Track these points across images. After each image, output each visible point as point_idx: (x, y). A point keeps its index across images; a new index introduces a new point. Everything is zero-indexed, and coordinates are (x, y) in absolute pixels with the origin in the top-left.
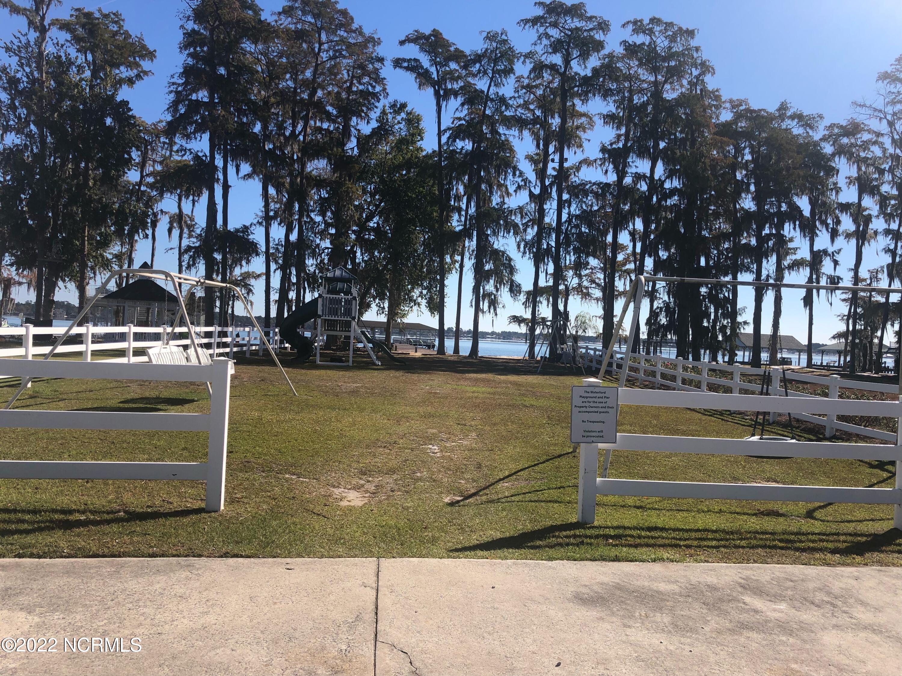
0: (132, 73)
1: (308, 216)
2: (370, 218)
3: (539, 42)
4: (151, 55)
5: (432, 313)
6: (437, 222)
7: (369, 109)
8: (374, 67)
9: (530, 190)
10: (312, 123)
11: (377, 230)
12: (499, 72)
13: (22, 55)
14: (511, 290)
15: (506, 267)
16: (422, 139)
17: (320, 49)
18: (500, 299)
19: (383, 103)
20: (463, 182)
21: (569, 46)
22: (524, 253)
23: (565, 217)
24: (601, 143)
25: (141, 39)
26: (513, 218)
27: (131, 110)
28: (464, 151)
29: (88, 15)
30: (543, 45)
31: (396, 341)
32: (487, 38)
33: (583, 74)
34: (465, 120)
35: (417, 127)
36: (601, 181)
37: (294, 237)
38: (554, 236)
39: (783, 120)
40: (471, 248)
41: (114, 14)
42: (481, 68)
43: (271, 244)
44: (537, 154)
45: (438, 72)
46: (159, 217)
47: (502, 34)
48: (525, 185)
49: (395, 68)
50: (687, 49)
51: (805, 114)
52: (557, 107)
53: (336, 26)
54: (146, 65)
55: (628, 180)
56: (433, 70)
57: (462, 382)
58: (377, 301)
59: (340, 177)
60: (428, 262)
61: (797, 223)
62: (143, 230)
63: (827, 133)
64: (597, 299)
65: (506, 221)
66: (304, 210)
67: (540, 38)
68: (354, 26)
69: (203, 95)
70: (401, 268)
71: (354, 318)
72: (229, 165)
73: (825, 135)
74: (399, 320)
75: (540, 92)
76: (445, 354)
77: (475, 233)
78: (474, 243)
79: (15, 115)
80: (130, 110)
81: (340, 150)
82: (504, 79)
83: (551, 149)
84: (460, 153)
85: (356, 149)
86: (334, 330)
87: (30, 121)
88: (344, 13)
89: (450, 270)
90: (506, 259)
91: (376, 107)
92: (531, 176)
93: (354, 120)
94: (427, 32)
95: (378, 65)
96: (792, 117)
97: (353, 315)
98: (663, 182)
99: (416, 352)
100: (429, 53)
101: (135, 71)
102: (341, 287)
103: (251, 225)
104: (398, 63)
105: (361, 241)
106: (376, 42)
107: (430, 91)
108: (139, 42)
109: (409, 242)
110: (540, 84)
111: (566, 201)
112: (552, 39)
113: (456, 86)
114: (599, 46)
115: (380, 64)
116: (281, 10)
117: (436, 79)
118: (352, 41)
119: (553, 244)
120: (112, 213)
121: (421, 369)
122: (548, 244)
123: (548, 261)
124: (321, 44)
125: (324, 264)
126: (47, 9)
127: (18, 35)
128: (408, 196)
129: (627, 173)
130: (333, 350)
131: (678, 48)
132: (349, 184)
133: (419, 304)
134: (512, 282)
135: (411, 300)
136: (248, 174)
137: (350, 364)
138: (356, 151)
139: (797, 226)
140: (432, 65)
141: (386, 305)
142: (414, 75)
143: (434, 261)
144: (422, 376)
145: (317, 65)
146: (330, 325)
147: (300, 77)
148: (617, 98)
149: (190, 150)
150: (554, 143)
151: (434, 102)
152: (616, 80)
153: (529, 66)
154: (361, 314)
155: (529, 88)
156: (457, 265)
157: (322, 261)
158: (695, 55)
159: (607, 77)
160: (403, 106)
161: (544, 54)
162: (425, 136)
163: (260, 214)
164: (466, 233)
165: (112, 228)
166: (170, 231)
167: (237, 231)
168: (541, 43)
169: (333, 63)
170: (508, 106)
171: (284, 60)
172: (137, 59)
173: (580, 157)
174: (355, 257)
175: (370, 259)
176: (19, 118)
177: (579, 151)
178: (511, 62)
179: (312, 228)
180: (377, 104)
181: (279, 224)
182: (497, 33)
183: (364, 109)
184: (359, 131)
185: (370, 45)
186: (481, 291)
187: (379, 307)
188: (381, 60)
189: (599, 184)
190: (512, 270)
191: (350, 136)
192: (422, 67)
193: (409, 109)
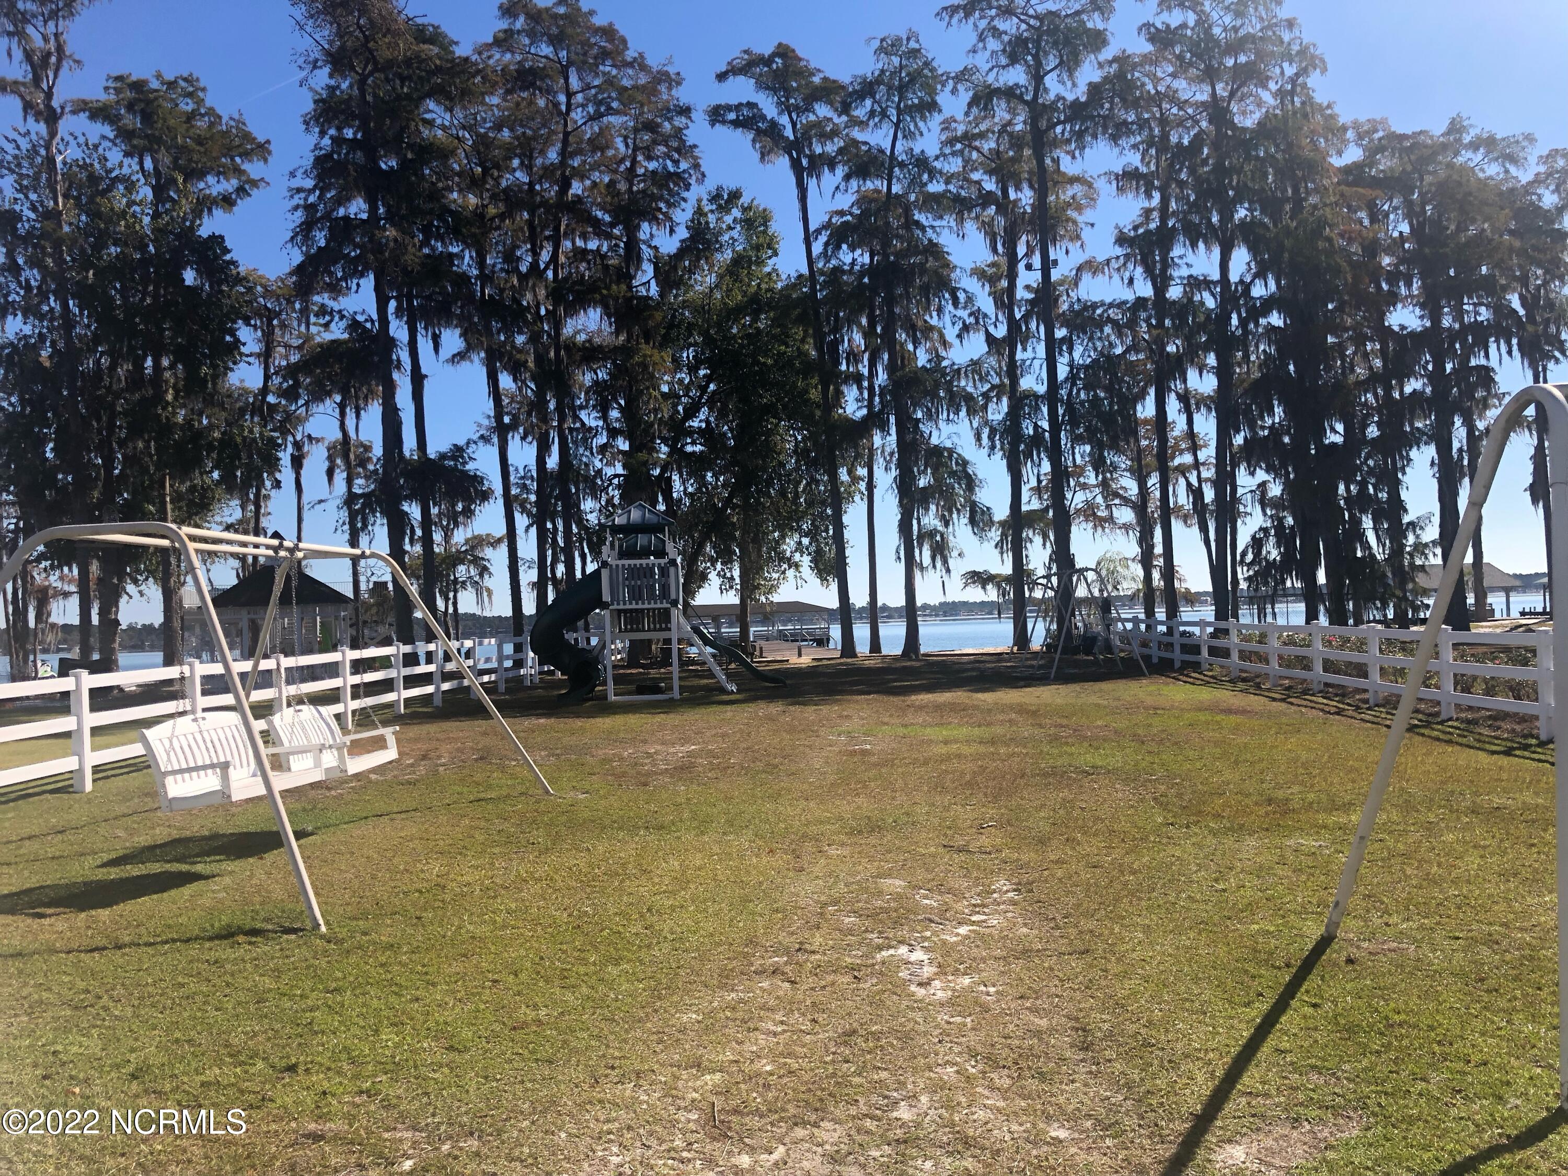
0: (228, 185)
1: (576, 418)
2: (691, 412)
3: (981, 45)
4: (262, 150)
5: (823, 579)
6: (818, 406)
7: (670, 205)
8: (673, 127)
9: (987, 331)
10: (568, 244)
11: (707, 434)
12: (911, 109)
13: (24, 171)
14: (973, 522)
15: (960, 479)
16: (776, 254)
17: (569, 105)
18: (952, 542)
19: (697, 193)
20: (859, 325)
21: (1038, 47)
22: (993, 447)
23: (1062, 372)
24: (1117, 227)
25: (240, 122)
26: (963, 383)
27: (229, 251)
28: (857, 268)
29: (139, 86)
30: (988, 53)
31: (758, 637)
32: (881, 50)
33: (1070, 97)
34: (851, 214)
35: (765, 232)
36: (1124, 298)
37: (552, 462)
38: (1045, 409)
39: (1457, 153)
40: (888, 450)
41: (185, 80)
42: (876, 107)
43: (512, 479)
44: (993, 265)
45: (794, 125)
46: (306, 448)
47: (908, 39)
48: (977, 322)
49: (713, 125)
50: (1269, 27)
51: (1498, 137)
52: (1027, 166)
53: (595, 58)
54: (254, 169)
55: (1174, 292)
56: (784, 120)
57: (910, 718)
58: (719, 566)
59: (628, 340)
60: (808, 484)
61: (1515, 341)
62: (271, 474)
63: (1542, 169)
64: (1126, 527)
65: (949, 391)
66: (567, 408)
67: (981, 38)
68: (630, 54)
69: (357, 208)
70: (757, 501)
71: (675, 603)
72: (419, 337)
73: (1537, 174)
74: (763, 599)
75: (988, 145)
76: (855, 656)
77: (892, 419)
78: (893, 438)
79: (19, 283)
80: (227, 251)
81: (623, 287)
82: (921, 124)
83: (1021, 250)
84: (851, 272)
85: (653, 282)
86: (638, 630)
87: (48, 292)
88: (608, 32)
89: (850, 495)
90: (957, 464)
91: (685, 200)
92: (986, 304)
93: (645, 228)
94: (767, 51)
95: (680, 121)
96: (1474, 146)
97: (673, 596)
98: (1247, 287)
99: (800, 655)
100: (775, 91)
101: (234, 182)
102: (646, 543)
103: (468, 443)
104: (717, 115)
105: (679, 458)
106: (674, 81)
107: (783, 162)
108: (237, 128)
109: (769, 450)
110: (988, 131)
111: (1063, 339)
112: (1006, 38)
113: (831, 148)
114: (1098, 40)
115: (684, 120)
116: (490, 40)
117: (792, 138)
118: (626, 82)
119: (1045, 425)
120: (210, 448)
121: (818, 694)
122: (1036, 427)
123: (1040, 460)
124: (570, 95)
125: (614, 506)
126: (56, 77)
127: (13, 135)
128: (758, 363)
129: (1171, 278)
130: (643, 666)
131: (1252, 27)
132: (646, 349)
133: (797, 566)
134: (973, 505)
135: (782, 558)
136: (459, 354)
137: (676, 694)
138: (654, 290)
139: (1515, 348)
140: (780, 114)
141: (736, 573)
142: (751, 136)
143: (817, 482)
144: (825, 709)
145: (566, 134)
146: (633, 619)
147: (539, 161)
148: (1139, 139)
149: (340, 312)
150: (1024, 238)
151: (793, 180)
152: (1135, 104)
153: (965, 96)
154: (689, 592)
155: (968, 138)
156: (863, 486)
157: (610, 501)
158: (1286, 37)
159: (1117, 100)
160: (735, 195)
161: (991, 70)
162: (782, 247)
163: (486, 422)
164: (875, 420)
165: (216, 475)
166: (330, 473)
167: (443, 456)
168: (985, 48)
169: (596, 129)
170: (933, 173)
171: (506, 133)
172: (238, 160)
173: (1078, 257)
174: (670, 488)
175: (699, 490)
176: (28, 288)
177: (1074, 247)
178: (932, 92)
179: (585, 440)
180: (685, 194)
181: (523, 438)
182: (899, 39)
183: (662, 205)
184: (656, 248)
185: (663, 88)
186: (915, 527)
187: (724, 577)
188: (685, 111)
189: (1121, 305)
190: (970, 483)
191: (639, 260)
192: (763, 117)
193: (745, 200)
